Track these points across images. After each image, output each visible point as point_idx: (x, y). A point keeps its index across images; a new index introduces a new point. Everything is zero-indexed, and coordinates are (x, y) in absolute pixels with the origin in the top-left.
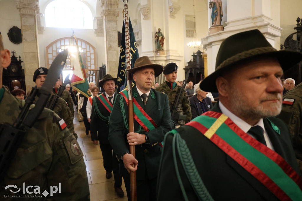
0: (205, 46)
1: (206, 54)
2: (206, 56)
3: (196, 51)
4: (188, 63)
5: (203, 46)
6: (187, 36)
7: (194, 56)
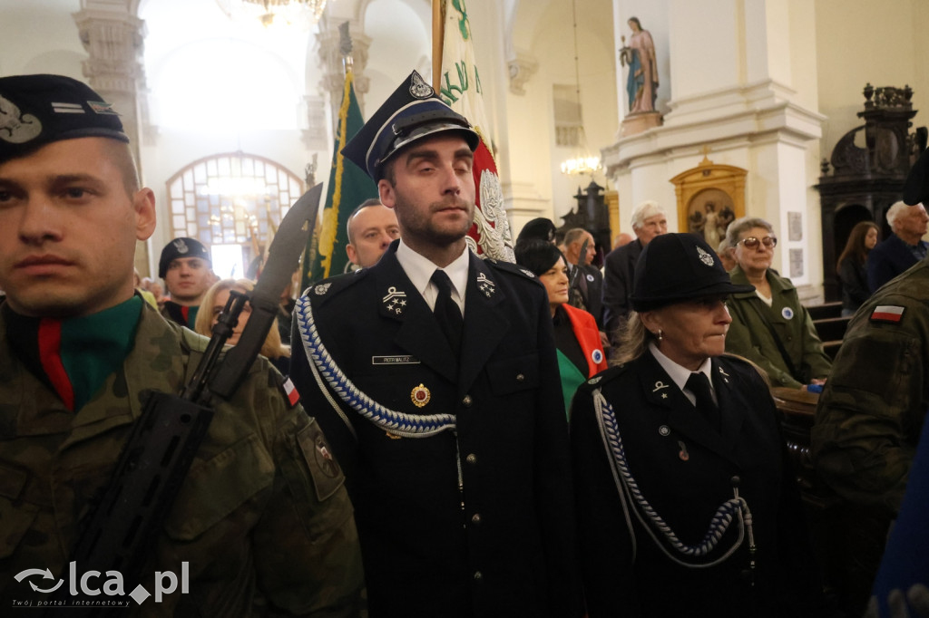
0: (612, 171)
1: (616, 192)
2: (616, 197)
3: (585, 184)
4: (565, 218)
5: (605, 170)
6: (559, 142)
7: (579, 197)
